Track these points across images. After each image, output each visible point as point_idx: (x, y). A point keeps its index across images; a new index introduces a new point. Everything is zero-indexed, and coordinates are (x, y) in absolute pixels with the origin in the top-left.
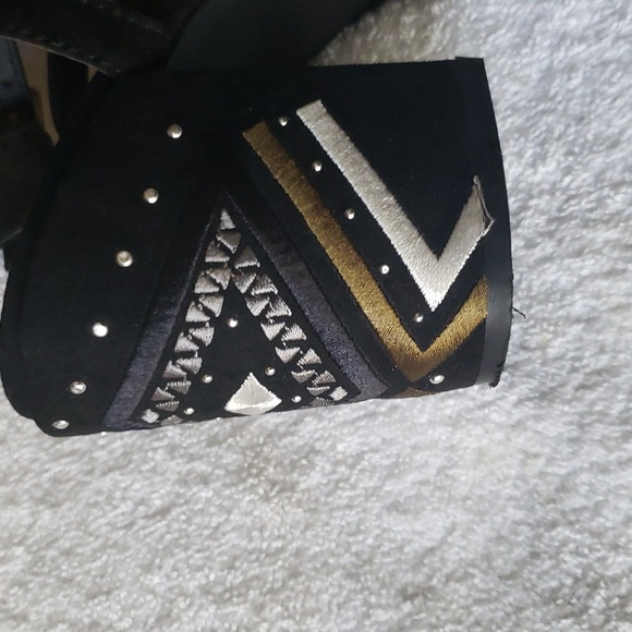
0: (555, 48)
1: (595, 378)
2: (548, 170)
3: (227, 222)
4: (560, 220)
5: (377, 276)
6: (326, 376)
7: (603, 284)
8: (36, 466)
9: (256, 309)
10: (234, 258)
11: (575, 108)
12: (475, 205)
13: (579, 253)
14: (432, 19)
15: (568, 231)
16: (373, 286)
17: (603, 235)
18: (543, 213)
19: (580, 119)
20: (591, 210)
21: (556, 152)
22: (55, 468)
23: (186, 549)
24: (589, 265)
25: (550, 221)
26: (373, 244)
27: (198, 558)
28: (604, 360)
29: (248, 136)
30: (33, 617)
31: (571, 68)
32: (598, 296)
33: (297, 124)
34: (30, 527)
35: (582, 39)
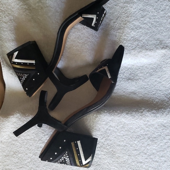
0: (109, 127)
1: (98, 165)
2: (103, 141)
3: (67, 153)
4: (102, 147)
5: (79, 161)
6: (70, 163)
7: (103, 156)
8: (34, 150)
9: (66, 160)
10: (66, 156)
11: (108, 135)
12: (91, 157)
13: (102, 151)
14: (97, 117)
15: (102, 148)
16: (78, 162)
17: (105, 150)
18: (100, 145)
19: (108, 136)
20: (105, 147)
21: (104, 139)
22: (37, 151)
23: (49, 166)
24: (103, 153)
25: (101, 146)
26: (80, 158)
27: (50, 167)
28: (100, 163)
29: (72, 143)
30: (29, 167)
31: (110, 130)
32: (102, 156)
33: (77, 142)
34: (32, 156)
35: (112, 127)
